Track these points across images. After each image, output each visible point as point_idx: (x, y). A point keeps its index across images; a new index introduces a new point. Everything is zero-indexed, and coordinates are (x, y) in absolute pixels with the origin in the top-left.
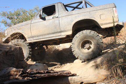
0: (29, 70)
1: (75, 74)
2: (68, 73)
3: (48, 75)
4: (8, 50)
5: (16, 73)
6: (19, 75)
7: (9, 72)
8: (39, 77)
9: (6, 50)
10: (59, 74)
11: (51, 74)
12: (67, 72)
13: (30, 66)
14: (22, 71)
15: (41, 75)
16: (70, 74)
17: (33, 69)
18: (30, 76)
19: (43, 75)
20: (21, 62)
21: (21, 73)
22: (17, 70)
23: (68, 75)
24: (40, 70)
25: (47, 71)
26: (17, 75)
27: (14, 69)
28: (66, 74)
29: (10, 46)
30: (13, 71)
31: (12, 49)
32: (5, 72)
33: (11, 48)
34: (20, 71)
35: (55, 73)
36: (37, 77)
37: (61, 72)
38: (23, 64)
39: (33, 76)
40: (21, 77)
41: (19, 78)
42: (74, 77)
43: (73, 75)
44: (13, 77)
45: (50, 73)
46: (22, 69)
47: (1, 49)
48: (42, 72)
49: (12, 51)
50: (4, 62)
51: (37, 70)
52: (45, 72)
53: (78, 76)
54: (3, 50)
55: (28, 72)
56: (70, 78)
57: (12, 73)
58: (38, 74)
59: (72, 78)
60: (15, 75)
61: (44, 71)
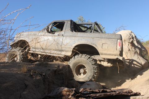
0: (81, 90)
1: (138, 94)
2: (129, 92)
3: (104, 95)
4: (56, 68)
5: (68, 93)
6: (72, 96)
7: (61, 92)
8: (94, 97)
9: (54, 69)
10: (117, 93)
11: (108, 94)
12: (127, 90)
13: (81, 86)
14: (75, 91)
15: (96, 95)
16: (131, 93)
17: (86, 88)
18: (84, 96)
19: (98, 95)
20: (70, 81)
21: (73, 93)
22: (69, 90)
23: (129, 94)
24: (94, 89)
25: (102, 90)
26: (69, 95)
27: (66, 89)
28: (126, 92)
29: (58, 64)
30: (65, 91)
31: (61, 68)
32: (57, 93)
33: (59, 66)
34: (72, 91)
35: (112, 92)
36: (92, 97)
37: (119, 91)
38: (73, 84)
39: (87, 96)
40: (74, 97)
41: (72, 98)
42: (138, 97)
43: (136, 95)
44: (66, 97)
45: (106, 92)
46: (74, 89)
47: (50, 69)
48: (97, 91)
49: (60, 70)
50: (53, 82)
51: (90, 89)
52: (101, 91)
53: (143, 95)
54: (51, 69)
55: (81, 92)
56: (132, 98)
57: (64, 93)
58: (93, 94)
59: (135, 98)
60: (68, 96)
61: (99, 90)
